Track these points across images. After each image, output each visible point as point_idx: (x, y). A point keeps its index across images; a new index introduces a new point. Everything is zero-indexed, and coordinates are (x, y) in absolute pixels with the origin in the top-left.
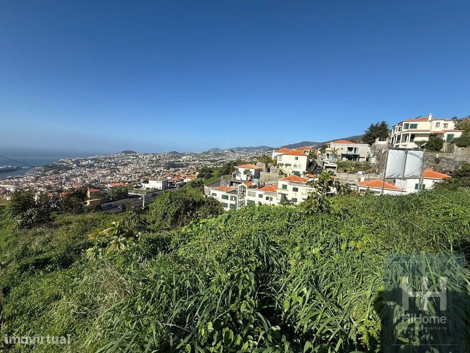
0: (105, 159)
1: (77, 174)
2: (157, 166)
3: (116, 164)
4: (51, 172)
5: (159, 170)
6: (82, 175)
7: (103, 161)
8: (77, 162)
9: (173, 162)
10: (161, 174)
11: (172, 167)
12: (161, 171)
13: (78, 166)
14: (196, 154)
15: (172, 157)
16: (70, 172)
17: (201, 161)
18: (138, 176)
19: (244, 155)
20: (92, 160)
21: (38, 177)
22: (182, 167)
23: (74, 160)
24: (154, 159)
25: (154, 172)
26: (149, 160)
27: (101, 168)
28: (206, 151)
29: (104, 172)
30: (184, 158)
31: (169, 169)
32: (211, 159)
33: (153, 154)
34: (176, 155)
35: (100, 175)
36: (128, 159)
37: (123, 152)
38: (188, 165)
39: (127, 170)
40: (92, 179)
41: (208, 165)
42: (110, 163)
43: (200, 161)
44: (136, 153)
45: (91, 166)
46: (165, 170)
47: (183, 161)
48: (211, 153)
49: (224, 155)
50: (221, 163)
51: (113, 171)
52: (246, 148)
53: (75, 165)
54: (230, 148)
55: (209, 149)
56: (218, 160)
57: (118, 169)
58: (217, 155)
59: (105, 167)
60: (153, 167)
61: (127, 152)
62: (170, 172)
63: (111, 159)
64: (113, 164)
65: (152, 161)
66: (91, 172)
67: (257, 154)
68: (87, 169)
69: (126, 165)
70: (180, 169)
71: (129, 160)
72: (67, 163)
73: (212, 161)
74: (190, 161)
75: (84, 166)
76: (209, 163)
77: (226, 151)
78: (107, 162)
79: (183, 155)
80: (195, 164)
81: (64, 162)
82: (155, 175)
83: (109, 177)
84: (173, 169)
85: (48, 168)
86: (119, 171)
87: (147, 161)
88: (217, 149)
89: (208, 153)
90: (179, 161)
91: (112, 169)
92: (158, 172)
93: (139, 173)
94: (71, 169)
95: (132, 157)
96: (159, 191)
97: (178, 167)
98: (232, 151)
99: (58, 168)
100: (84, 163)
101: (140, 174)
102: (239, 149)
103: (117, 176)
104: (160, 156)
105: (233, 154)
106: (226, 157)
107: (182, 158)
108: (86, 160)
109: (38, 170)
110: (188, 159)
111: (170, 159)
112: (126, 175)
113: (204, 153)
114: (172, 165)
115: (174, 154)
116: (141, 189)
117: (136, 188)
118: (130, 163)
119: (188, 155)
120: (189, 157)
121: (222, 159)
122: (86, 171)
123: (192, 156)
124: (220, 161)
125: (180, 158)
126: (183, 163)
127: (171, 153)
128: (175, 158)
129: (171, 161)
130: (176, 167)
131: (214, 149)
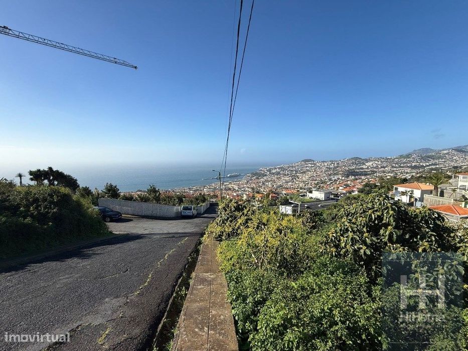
0: (289, 167)
1: (269, 179)
2: (335, 174)
3: (296, 172)
4: (255, 178)
5: (336, 178)
6: (272, 181)
7: (286, 169)
8: (270, 171)
9: (353, 169)
10: (338, 182)
11: (352, 175)
12: (338, 179)
13: (270, 173)
14: (387, 159)
15: (353, 163)
16: (265, 178)
17: (395, 167)
18: (315, 183)
20: (279, 168)
21: (248, 181)
22: (366, 175)
23: (268, 169)
24: (332, 166)
25: (330, 180)
26: (326, 168)
27: (285, 175)
28: (405, 153)
29: (287, 179)
30: (370, 164)
31: (348, 176)
32: (413, 164)
33: (330, 161)
34: (358, 161)
35: (284, 181)
36: (307, 167)
37: (303, 161)
38: (374, 172)
39: (305, 178)
40: (279, 184)
41: (407, 173)
42: (292, 171)
43: (393, 167)
44: (314, 161)
45: (278, 173)
46: (343, 178)
47: (368, 168)
48: (414, 156)
49: (439, 158)
50: (432, 169)
51: (294, 177)
53: (268, 173)
54: (455, 146)
55: (411, 151)
56: (428, 166)
57: (297, 176)
58: (426, 158)
59: (288, 174)
60: (330, 175)
61: (306, 161)
63: (293, 167)
64: (294, 172)
65: (330, 168)
66: (278, 178)
69: (304, 172)
70: (363, 177)
71: (308, 168)
74: (377, 167)
75: (273, 174)
76: (409, 170)
77: (445, 152)
78: (290, 170)
79: (367, 161)
81: (262, 170)
82: (331, 183)
83: (290, 183)
84: (353, 177)
85: (254, 174)
86: (299, 178)
87: (324, 169)
88: (427, 150)
89: (408, 156)
90: (363, 168)
91: (293, 176)
92: (335, 180)
93: (316, 180)
94: (266, 175)
95: (310, 165)
96: (321, 201)
97: (360, 175)
98: (460, 150)
99: (259, 175)
100: (274, 171)
101: (316, 182)
103: (297, 182)
104: (338, 164)
105: (461, 155)
106: (443, 160)
107: (366, 164)
108: (275, 168)
109: (249, 176)
110: (375, 165)
111: (350, 165)
112: (304, 182)
113: (401, 156)
114: (352, 172)
115: (355, 160)
116: (306, 198)
117: (301, 196)
118: (308, 171)
119: (375, 160)
120: (376, 162)
121: (435, 164)
122: (275, 177)
123: (381, 162)
124: (431, 167)
125: (364, 164)
126: (367, 170)
127: (352, 159)
128: (357, 164)
129: (351, 168)
130: (357, 175)
131: (420, 150)
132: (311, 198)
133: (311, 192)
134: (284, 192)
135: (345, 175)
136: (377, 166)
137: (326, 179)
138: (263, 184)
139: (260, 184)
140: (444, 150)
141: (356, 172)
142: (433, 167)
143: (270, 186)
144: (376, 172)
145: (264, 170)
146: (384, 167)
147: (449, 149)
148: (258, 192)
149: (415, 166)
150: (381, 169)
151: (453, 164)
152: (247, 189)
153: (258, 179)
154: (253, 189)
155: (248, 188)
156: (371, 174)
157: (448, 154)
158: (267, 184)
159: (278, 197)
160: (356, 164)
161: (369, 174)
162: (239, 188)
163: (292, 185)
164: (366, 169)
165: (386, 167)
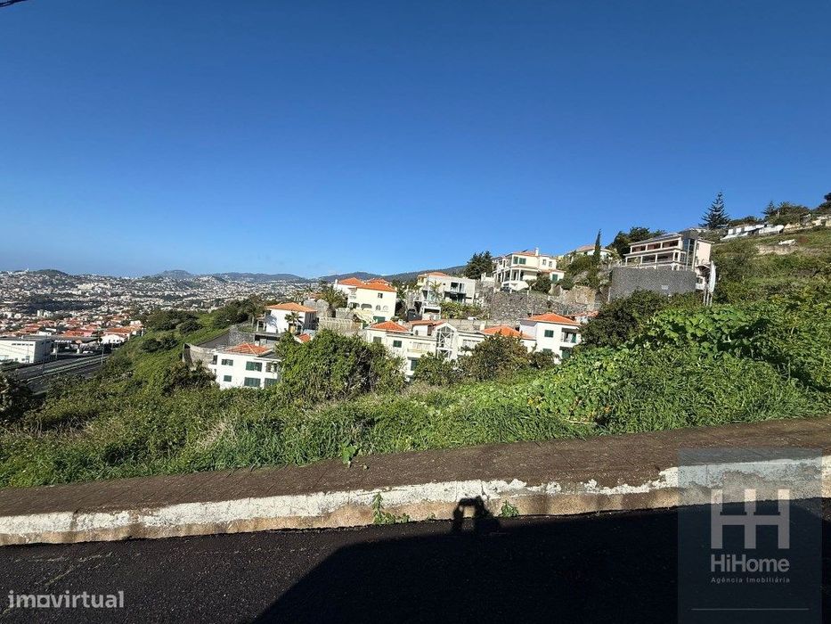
9: (46, 295)
11: (44, 309)
14: (123, 281)
15: (43, 282)
17: (138, 296)
22: (79, 309)
28: (152, 274)
30: (82, 287)
31: (32, 311)
32: (166, 293)
38: (98, 304)
41: (160, 306)
43: (134, 295)
46: (18, 316)
47: (83, 295)
48: (166, 280)
49: (199, 286)
50: (193, 302)
52: (251, 275)
54: (214, 272)
55: (160, 271)
56: (185, 297)
58: (183, 285)
62: (36, 321)
67: (273, 288)
70: (72, 313)
73: (169, 298)
74: (103, 294)
76: (161, 302)
77: (205, 279)
79: (81, 280)
80: (119, 304)
84: (47, 314)
88: (182, 273)
89: (157, 279)
90: (71, 295)
96: (24, 366)
97: (66, 309)
98: (219, 278)
102: (235, 276)
105: (221, 285)
106: (204, 290)
107: (79, 286)
110: (99, 290)
111: (36, 287)
113: (147, 279)
114: (44, 302)
115: (51, 277)
119: (98, 281)
120: (102, 285)
121: (194, 295)
123: (112, 284)
124: (190, 298)
125: (73, 286)
126: (81, 299)
127: (42, 272)
128: (55, 286)
129: (39, 292)
130: (59, 309)
131: (173, 272)
135: (23, 308)
136: (105, 293)
140: (202, 276)
141: (56, 302)
142: (194, 298)
144: (102, 303)
146: (119, 296)
147: (208, 276)
149: (169, 295)
150: (113, 299)
151: (214, 295)
156: (91, 308)
157: (208, 281)
160: (52, 284)
161: (86, 308)
164: (79, 296)
165: (122, 294)
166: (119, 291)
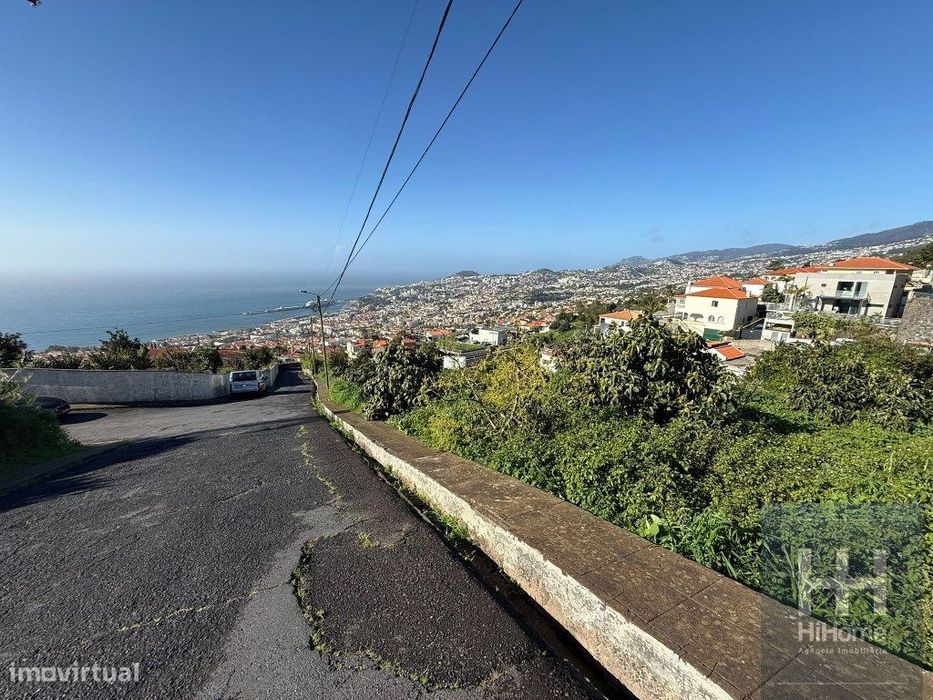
0: (433, 286)
1: (397, 311)
2: (513, 298)
3: (448, 295)
4: (366, 308)
5: (514, 305)
6: (402, 313)
7: (429, 291)
8: (397, 293)
9: (540, 290)
10: (517, 313)
11: (539, 300)
12: (518, 307)
13: (398, 298)
14: (588, 273)
15: (540, 279)
16: (388, 308)
17: (599, 287)
18: (480, 316)
19: (707, 271)
20: (415, 288)
21: (353, 315)
22: (558, 299)
23: (393, 289)
24: (507, 285)
25: (505, 309)
26: (499, 287)
27: (427, 302)
28: (611, 265)
29: (431, 309)
30: (565, 280)
31: (532, 303)
32: (621, 282)
33: (506, 275)
34: (548, 275)
35: (425, 314)
36: (465, 285)
37: (458, 274)
38: (570, 295)
39: (464, 306)
40: (415, 319)
41: (613, 296)
42: (439, 293)
43: (595, 286)
44: (478, 275)
45: (414, 298)
46: (525, 306)
47: (561, 288)
48: (623, 268)
49: (653, 272)
50: (643, 290)
51: (444, 306)
53: (394, 298)
54: (668, 255)
55: (618, 261)
56: (639, 284)
57: (450, 304)
58: (637, 272)
59: (432, 300)
60: (505, 300)
61: (464, 274)
63: (440, 286)
64: (444, 296)
65: (504, 288)
66: (413, 308)
67: (745, 266)
68: (409, 304)
69: (462, 296)
70: (554, 304)
71: (468, 288)
72: (384, 294)
73: (623, 287)
74: (574, 287)
75: (404, 299)
76: (615, 291)
77: (659, 263)
78: (436, 292)
79: (561, 275)
80: (583, 294)
81: (380, 292)
82: (506, 315)
83: (437, 317)
84: (540, 304)
85: (365, 301)
86: (452, 307)
87: (495, 289)
88: (639, 260)
89: (615, 269)
90: (553, 289)
91: (441, 303)
92: (512, 309)
93: (482, 310)
94: (389, 303)
95: (471, 283)
97: (550, 300)
98: (676, 261)
99: (375, 302)
100: (405, 294)
101: (482, 314)
102: (695, 256)
103: (449, 315)
104: (517, 280)
105: (676, 268)
106: (657, 276)
107: (560, 281)
108: (408, 289)
109: (353, 305)
110: (571, 283)
111: (535, 283)
112: (461, 314)
113: (606, 269)
114: (538, 295)
115: (544, 274)
116: (467, 343)
117: (460, 340)
118: (468, 293)
119: (571, 275)
120: (573, 278)
121: (646, 282)
122: (407, 307)
123: (580, 277)
124: (642, 286)
125: (556, 281)
126: (559, 291)
127: (539, 271)
128: (545, 282)
129: (537, 288)
130: (546, 300)
131: (630, 259)
132: (477, 343)
133: (476, 332)
134: (428, 334)
135: (528, 300)
136: (575, 285)
137: (497, 309)
138: (385, 320)
139: (379, 321)
140: (658, 260)
141: (545, 295)
142: (645, 286)
143: (399, 322)
144: (572, 294)
145: (385, 291)
146: (584, 287)
147: (663, 259)
148: (376, 338)
149: (623, 284)
150: (580, 290)
151: (666, 281)
152: (351, 331)
153: (374, 310)
154: (364, 330)
155: (354, 329)
156: (565, 298)
157: (661, 266)
158: (393, 319)
159: (418, 343)
160: (544, 280)
161: (563, 299)
162: (333, 330)
163: (441, 321)
164: (559, 289)
165: (587, 285)
166: (585, 283)
